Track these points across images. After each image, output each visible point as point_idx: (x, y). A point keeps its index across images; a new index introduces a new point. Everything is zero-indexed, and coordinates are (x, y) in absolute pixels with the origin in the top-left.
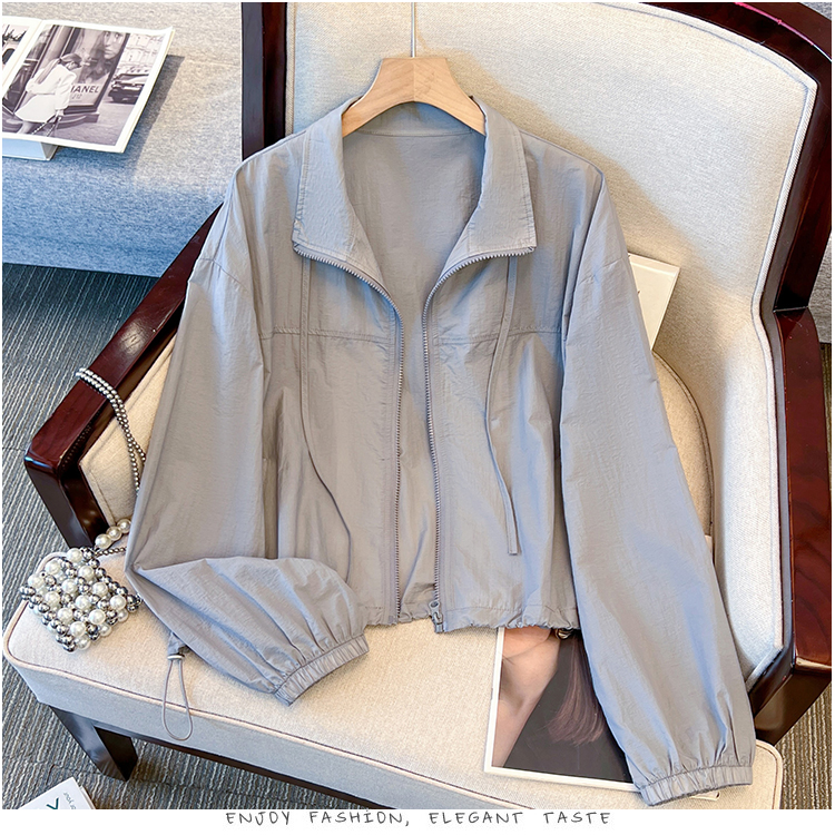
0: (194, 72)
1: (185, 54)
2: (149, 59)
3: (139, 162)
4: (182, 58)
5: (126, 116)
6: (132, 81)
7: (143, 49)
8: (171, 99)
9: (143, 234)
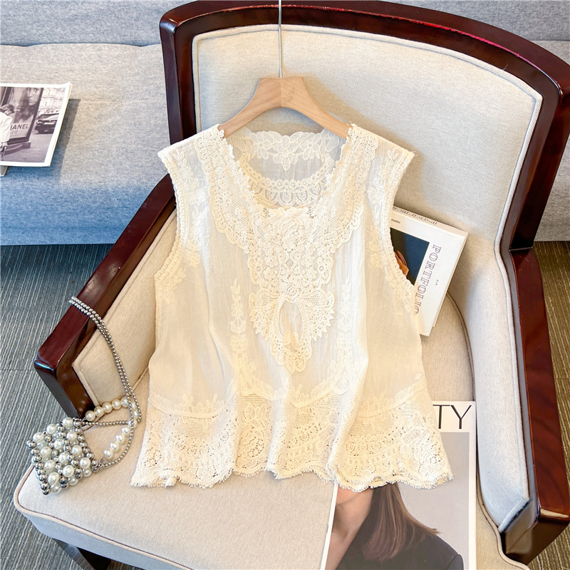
0: (88, 108)
1: (81, 98)
2: (58, 103)
3: (62, 171)
4: (79, 100)
5: (49, 141)
6: (49, 118)
7: (53, 98)
8: (76, 127)
9: (73, 218)
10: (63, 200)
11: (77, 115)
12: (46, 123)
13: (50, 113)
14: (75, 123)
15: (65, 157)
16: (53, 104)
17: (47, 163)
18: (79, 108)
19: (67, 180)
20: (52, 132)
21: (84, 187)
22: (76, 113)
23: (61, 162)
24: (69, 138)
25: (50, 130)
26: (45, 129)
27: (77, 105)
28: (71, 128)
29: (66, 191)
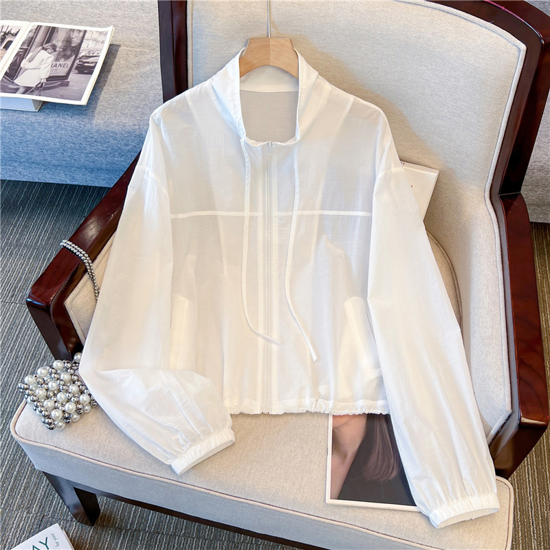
1: (121, 44)
2: (99, 46)
3: (96, 111)
4: (119, 46)
5: (87, 82)
6: (90, 60)
7: (95, 40)
8: (114, 71)
9: (102, 159)
10: (93, 140)
11: (117, 60)
12: (86, 64)
13: (91, 55)
14: (114, 67)
15: (101, 99)
16: (95, 46)
17: (84, 102)
18: (119, 53)
19: (100, 121)
20: (91, 73)
21: (117, 129)
22: (115, 58)
23: (96, 103)
24: (106, 81)
25: (90, 71)
26: (85, 70)
27: (117, 51)
28: (109, 71)
29: (98, 131)
